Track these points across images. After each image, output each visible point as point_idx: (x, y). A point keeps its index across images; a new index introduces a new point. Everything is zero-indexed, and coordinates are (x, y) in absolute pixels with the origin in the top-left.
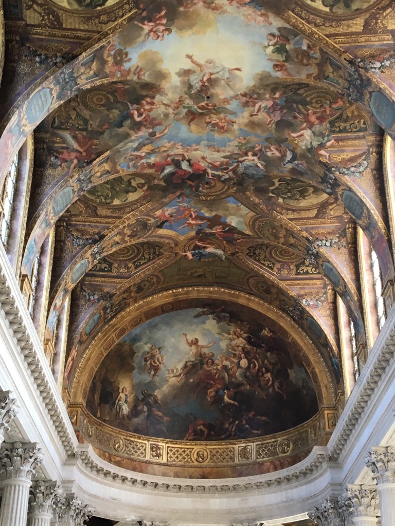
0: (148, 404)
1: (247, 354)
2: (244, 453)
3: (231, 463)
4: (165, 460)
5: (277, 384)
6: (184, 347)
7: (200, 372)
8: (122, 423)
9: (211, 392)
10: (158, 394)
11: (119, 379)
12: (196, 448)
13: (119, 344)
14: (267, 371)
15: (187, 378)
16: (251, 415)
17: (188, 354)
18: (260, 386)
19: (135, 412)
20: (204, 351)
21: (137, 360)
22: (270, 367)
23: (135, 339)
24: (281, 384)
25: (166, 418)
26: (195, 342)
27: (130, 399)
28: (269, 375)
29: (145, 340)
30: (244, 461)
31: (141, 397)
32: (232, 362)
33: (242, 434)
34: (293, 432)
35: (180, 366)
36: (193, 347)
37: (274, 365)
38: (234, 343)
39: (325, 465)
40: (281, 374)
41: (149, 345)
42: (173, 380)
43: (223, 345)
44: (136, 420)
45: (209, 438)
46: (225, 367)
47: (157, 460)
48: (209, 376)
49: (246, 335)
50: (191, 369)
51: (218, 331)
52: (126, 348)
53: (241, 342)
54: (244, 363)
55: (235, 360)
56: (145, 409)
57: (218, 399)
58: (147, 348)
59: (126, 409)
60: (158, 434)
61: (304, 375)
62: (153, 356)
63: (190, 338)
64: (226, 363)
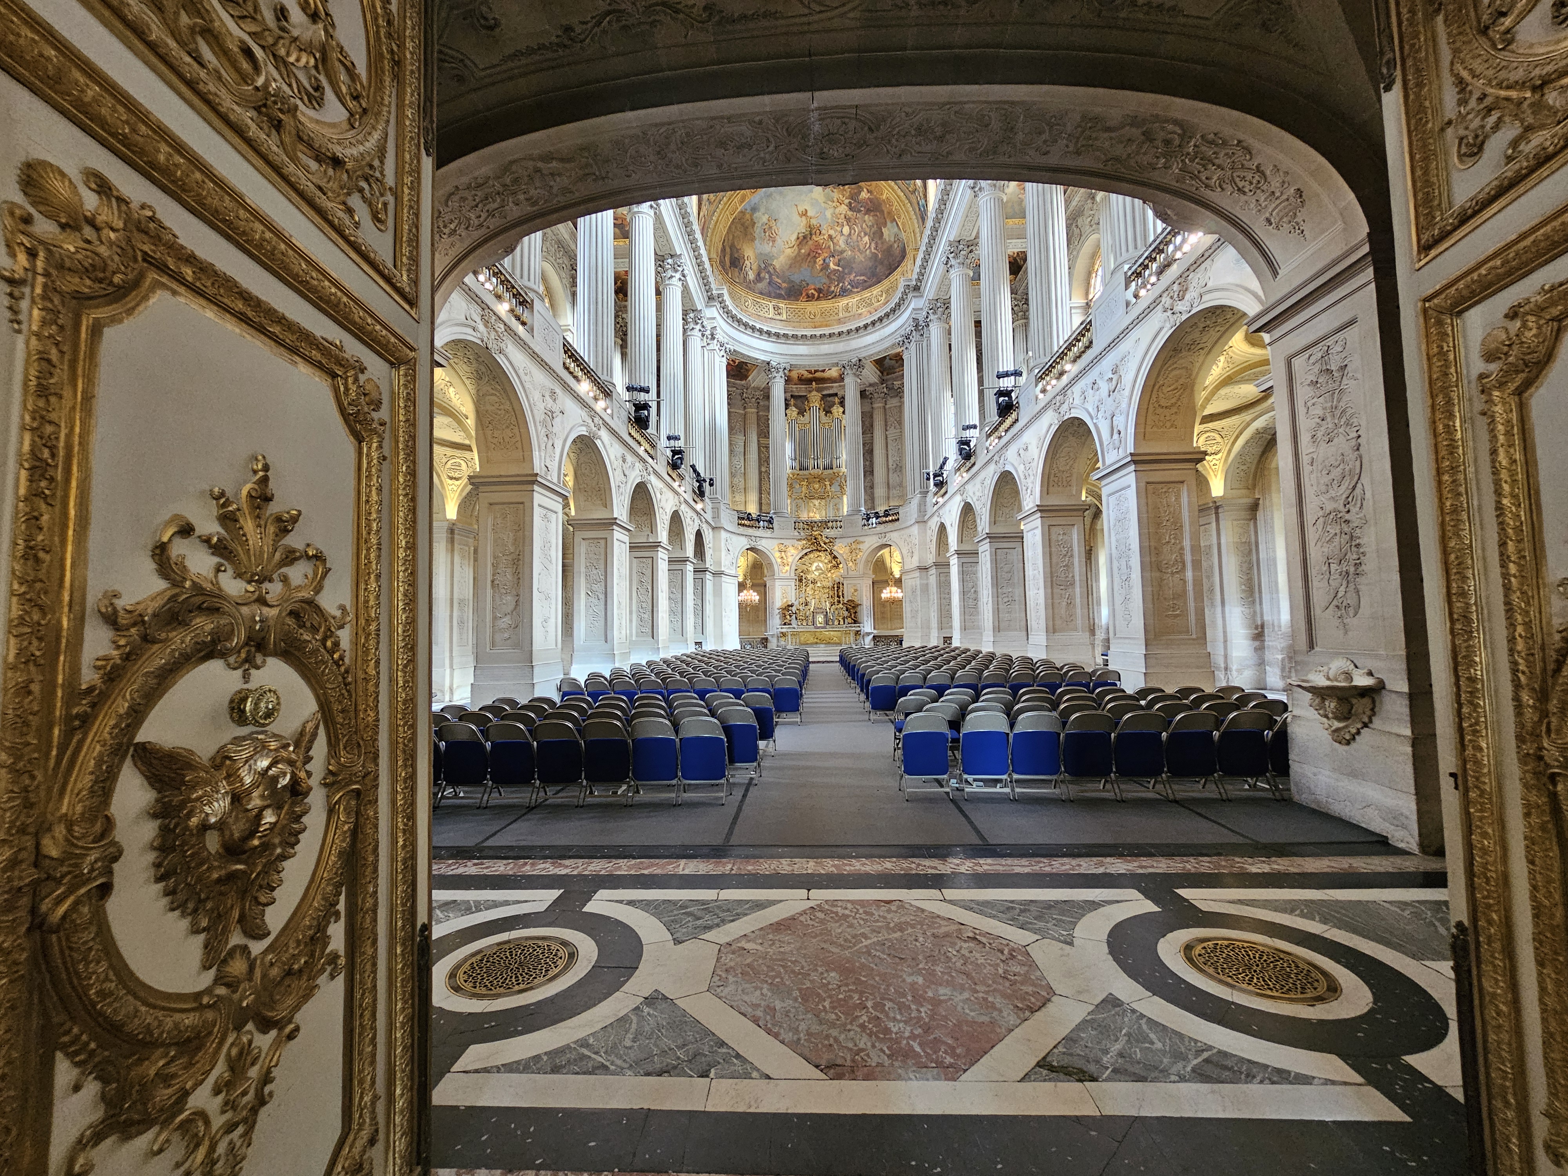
0: (769, 272)
1: (848, 219)
2: (847, 309)
3: (836, 317)
4: (784, 318)
5: (873, 245)
6: (796, 218)
7: (810, 242)
8: (749, 286)
9: (820, 261)
10: (776, 263)
11: (744, 247)
12: (809, 309)
13: (741, 212)
14: (866, 234)
15: (800, 250)
16: (852, 277)
17: (800, 226)
18: (859, 250)
19: (759, 278)
20: (814, 222)
21: (758, 231)
22: (868, 230)
23: (754, 209)
24: (876, 244)
25: (784, 285)
26: (805, 214)
27: (755, 267)
28: (866, 239)
29: (762, 210)
30: (847, 314)
31: (763, 266)
32: (836, 231)
33: (844, 293)
34: (886, 283)
35: (794, 237)
36: (804, 218)
37: (871, 227)
38: (837, 211)
39: (910, 295)
40: (877, 235)
41: (767, 216)
42: (789, 251)
43: (828, 214)
44: (760, 285)
45: (818, 299)
46: (830, 237)
47: (778, 317)
48: (818, 246)
49: (847, 201)
50: (803, 240)
51: (824, 199)
52: (748, 216)
53: (844, 209)
54: (846, 230)
55: (839, 229)
56: (767, 276)
57: (825, 266)
58: (765, 219)
59: (751, 276)
60: (779, 297)
61: (896, 229)
62: (771, 228)
63: (801, 209)
64: (832, 232)
